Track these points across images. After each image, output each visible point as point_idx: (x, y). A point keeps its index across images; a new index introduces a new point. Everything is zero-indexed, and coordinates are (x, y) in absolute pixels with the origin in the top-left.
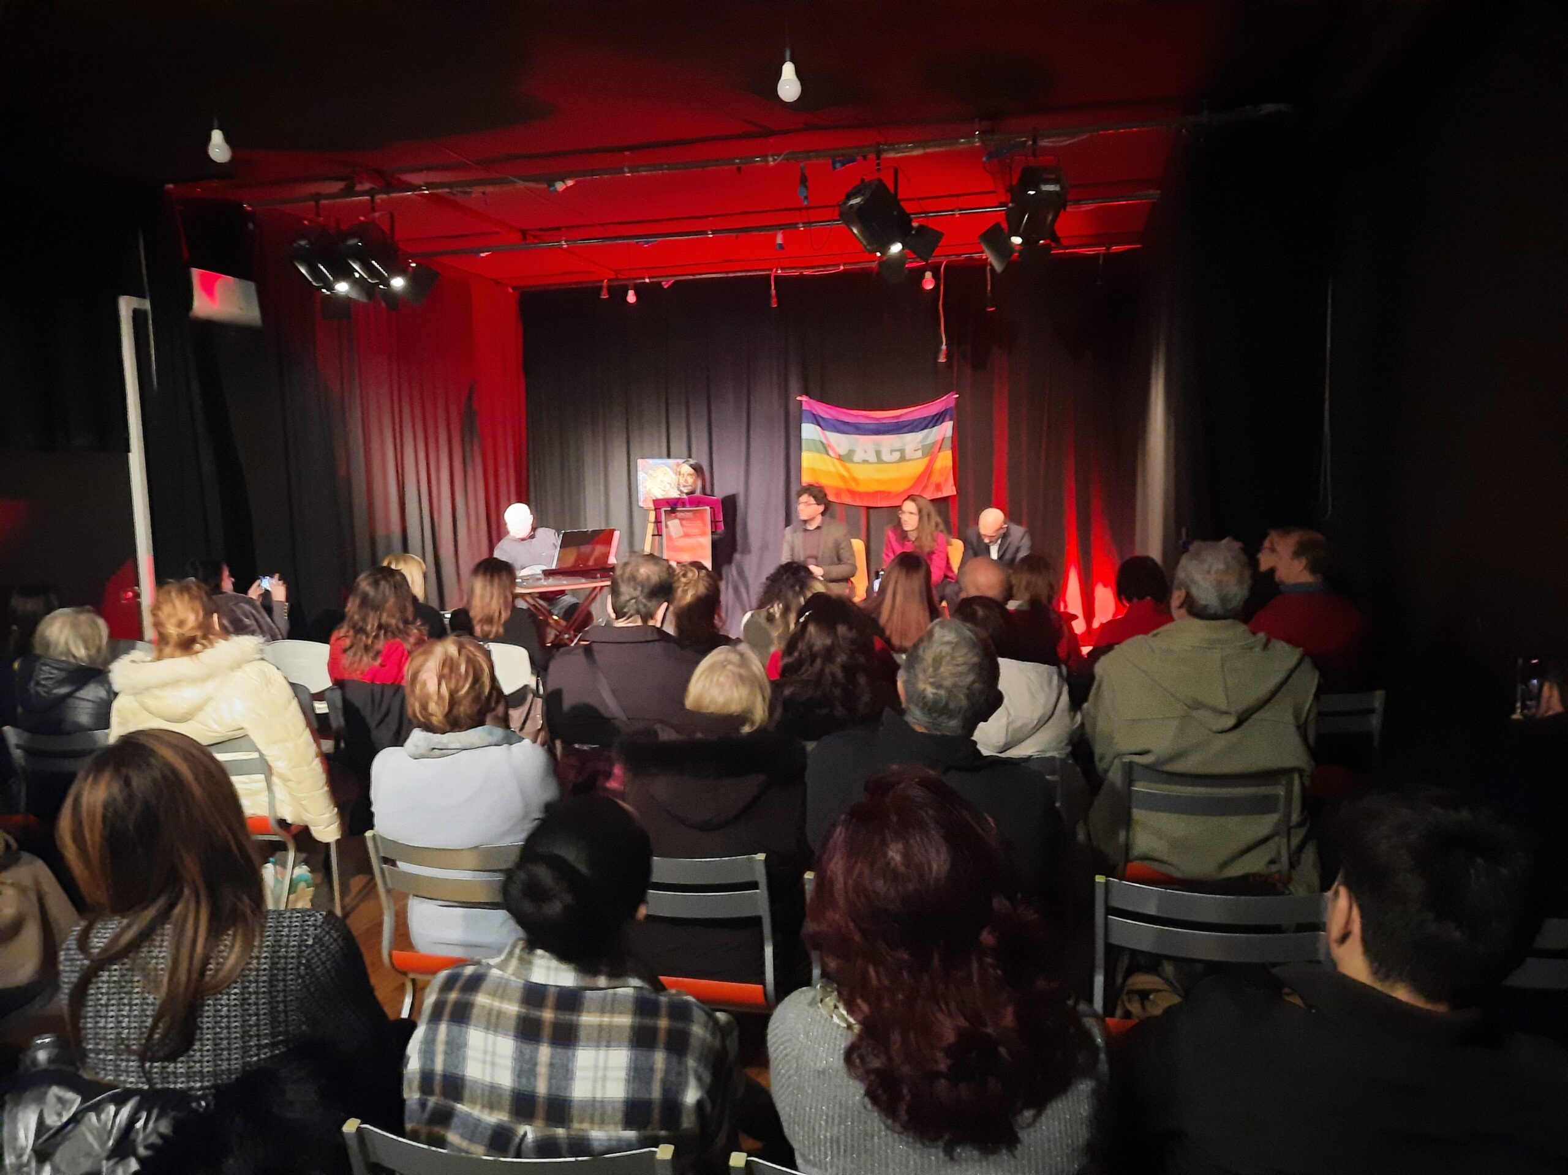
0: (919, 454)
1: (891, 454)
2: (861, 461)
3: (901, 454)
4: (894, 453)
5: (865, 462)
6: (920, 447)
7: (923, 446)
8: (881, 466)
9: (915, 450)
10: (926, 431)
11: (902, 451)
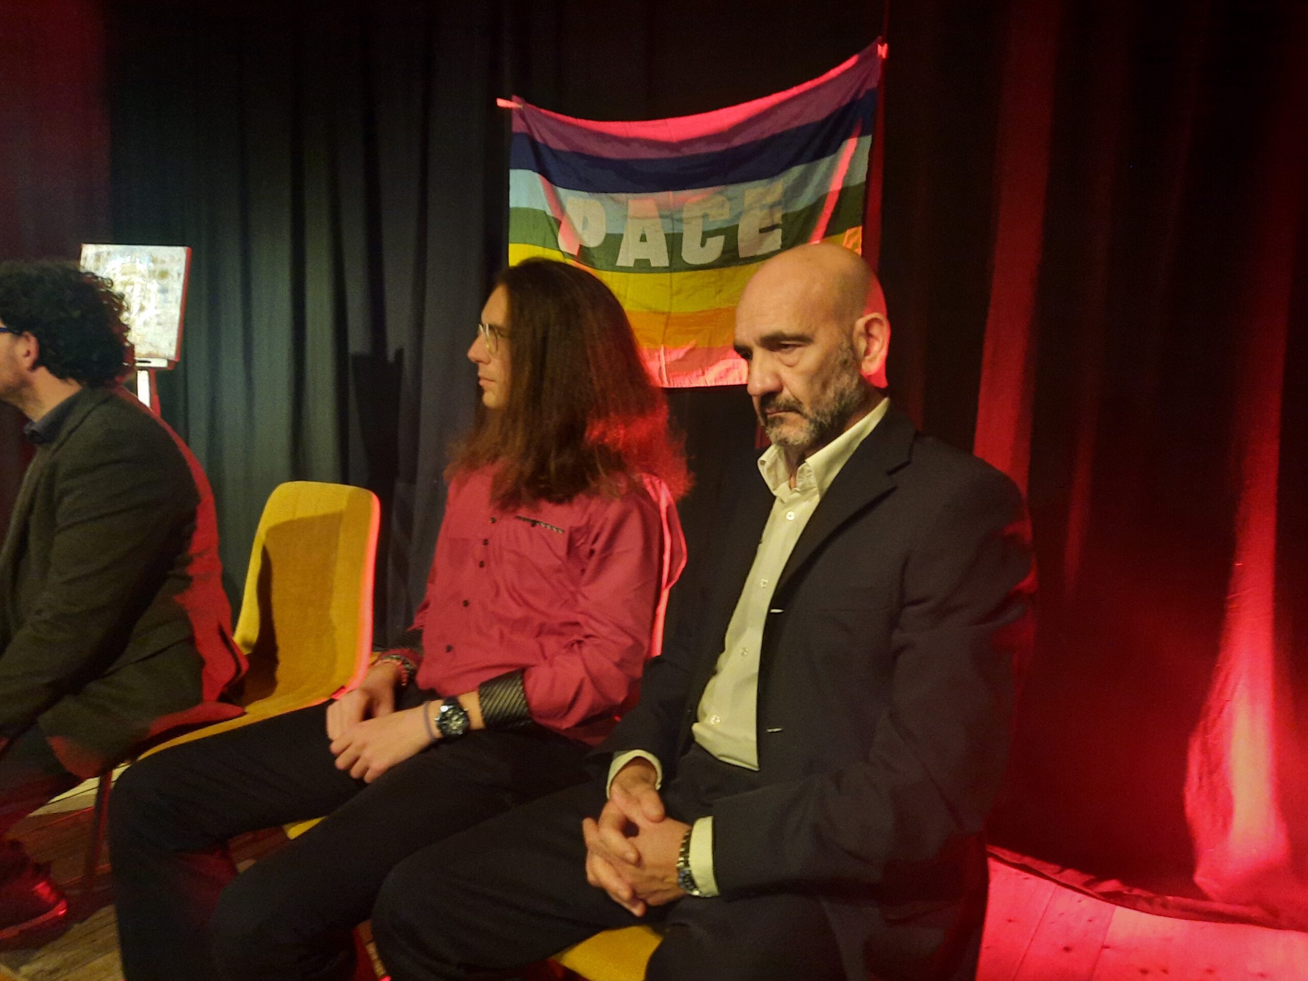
0: (775, 239)
1: (703, 244)
2: (631, 264)
3: (726, 243)
4: (710, 241)
5: (643, 266)
6: (778, 217)
7: (784, 217)
8: (677, 276)
9: (762, 231)
10: (796, 171)
11: (730, 233)
